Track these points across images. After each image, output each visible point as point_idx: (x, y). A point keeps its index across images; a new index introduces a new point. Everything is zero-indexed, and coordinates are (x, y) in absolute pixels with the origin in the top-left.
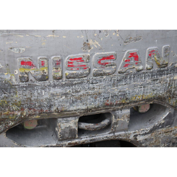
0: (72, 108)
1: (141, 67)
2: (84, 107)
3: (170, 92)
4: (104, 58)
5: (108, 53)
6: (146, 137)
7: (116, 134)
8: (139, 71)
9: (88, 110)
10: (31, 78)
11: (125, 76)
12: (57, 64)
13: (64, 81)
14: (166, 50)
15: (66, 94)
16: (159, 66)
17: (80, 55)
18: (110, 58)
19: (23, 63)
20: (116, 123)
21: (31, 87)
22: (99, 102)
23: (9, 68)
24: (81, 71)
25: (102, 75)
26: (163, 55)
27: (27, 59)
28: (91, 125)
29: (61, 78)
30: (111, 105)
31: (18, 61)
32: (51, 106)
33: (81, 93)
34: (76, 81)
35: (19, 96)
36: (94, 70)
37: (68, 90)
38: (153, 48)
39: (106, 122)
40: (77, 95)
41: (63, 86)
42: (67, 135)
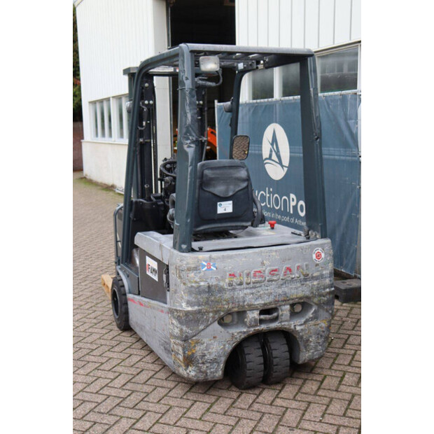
0: (256, 303)
1: (293, 276)
2: (263, 302)
3: (312, 293)
4: (272, 271)
5: (274, 268)
6: (302, 327)
7: (283, 324)
8: (293, 278)
9: (265, 304)
10: (234, 284)
11: (285, 282)
12: (248, 275)
13: (251, 285)
14: (306, 265)
15: (252, 294)
16: (304, 275)
17: (259, 269)
18: (276, 270)
19: (230, 275)
20: (282, 315)
21: (234, 289)
22: (271, 299)
23: (223, 279)
24: (260, 279)
25: (272, 281)
26: (305, 269)
27: (232, 273)
28: (268, 317)
29: (249, 283)
30: (278, 301)
31: (228, 274)
32: (244, 302)
33: (261, 293)
34: (258, 285)
35: (227, 295)
36: (267, 278)
37: (254, 291)
38: (300, 264)
39: (275, 314)
40: (259, 294)
41: (251, 288)
42: (253, 323)
